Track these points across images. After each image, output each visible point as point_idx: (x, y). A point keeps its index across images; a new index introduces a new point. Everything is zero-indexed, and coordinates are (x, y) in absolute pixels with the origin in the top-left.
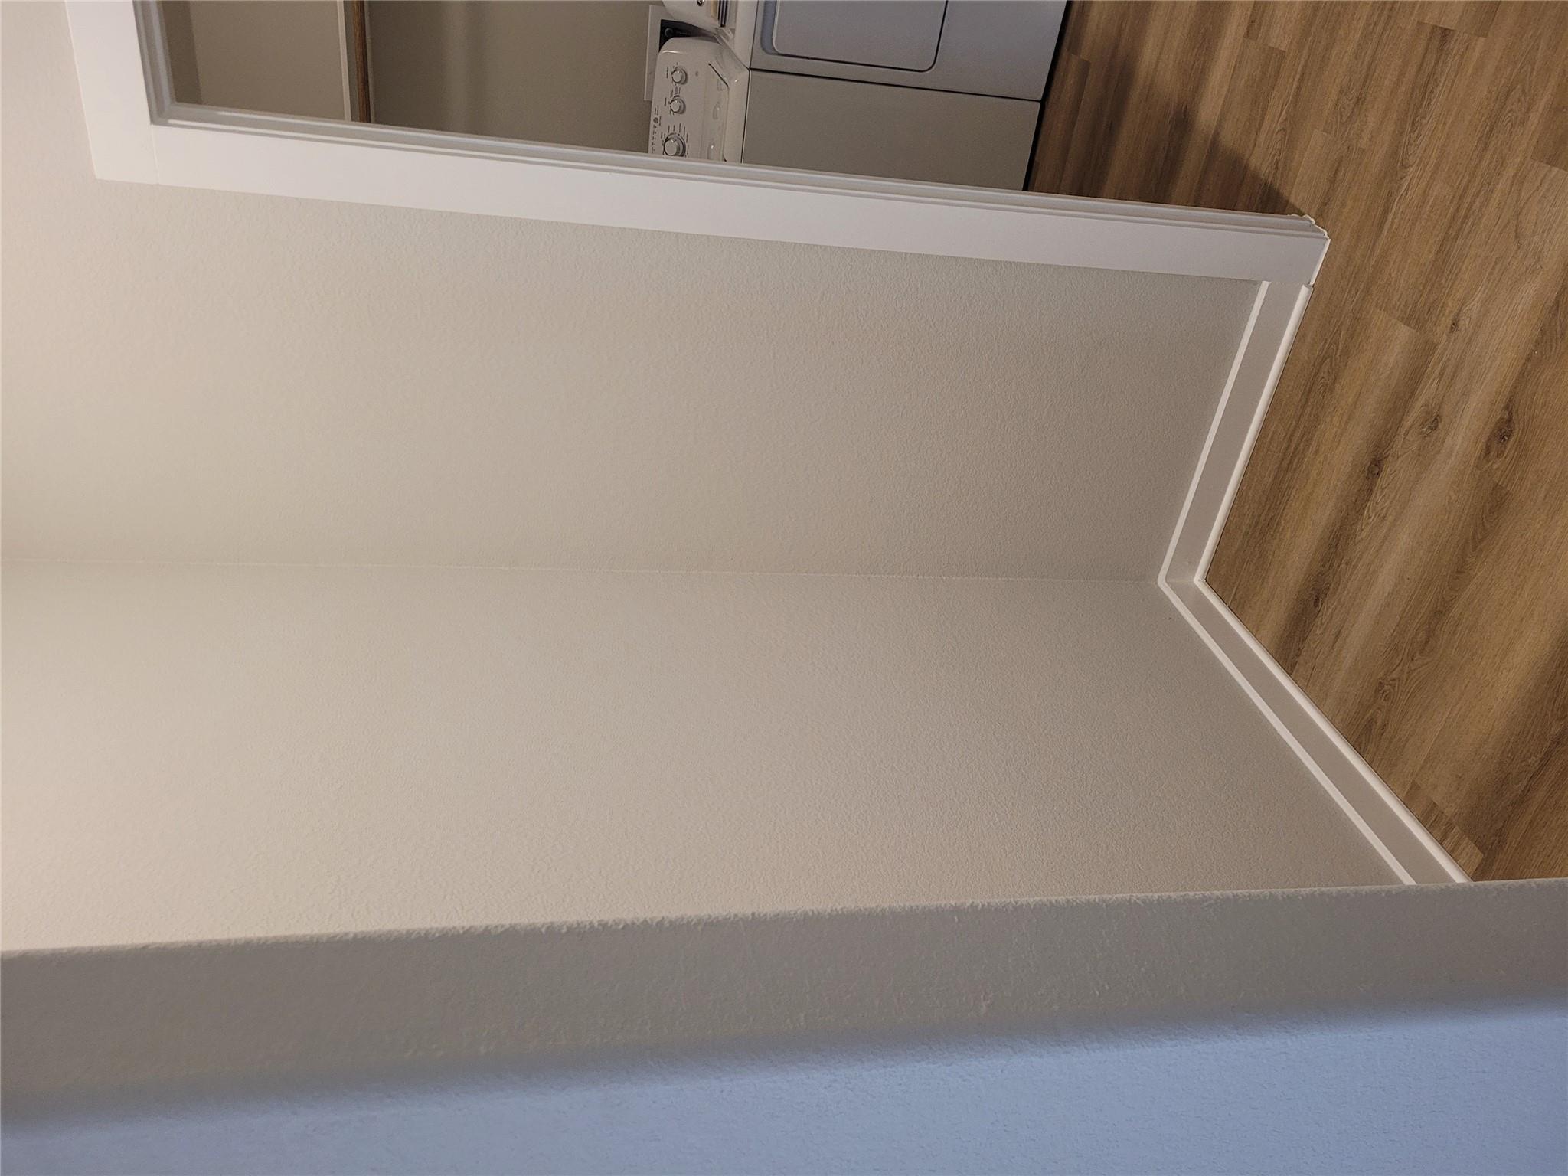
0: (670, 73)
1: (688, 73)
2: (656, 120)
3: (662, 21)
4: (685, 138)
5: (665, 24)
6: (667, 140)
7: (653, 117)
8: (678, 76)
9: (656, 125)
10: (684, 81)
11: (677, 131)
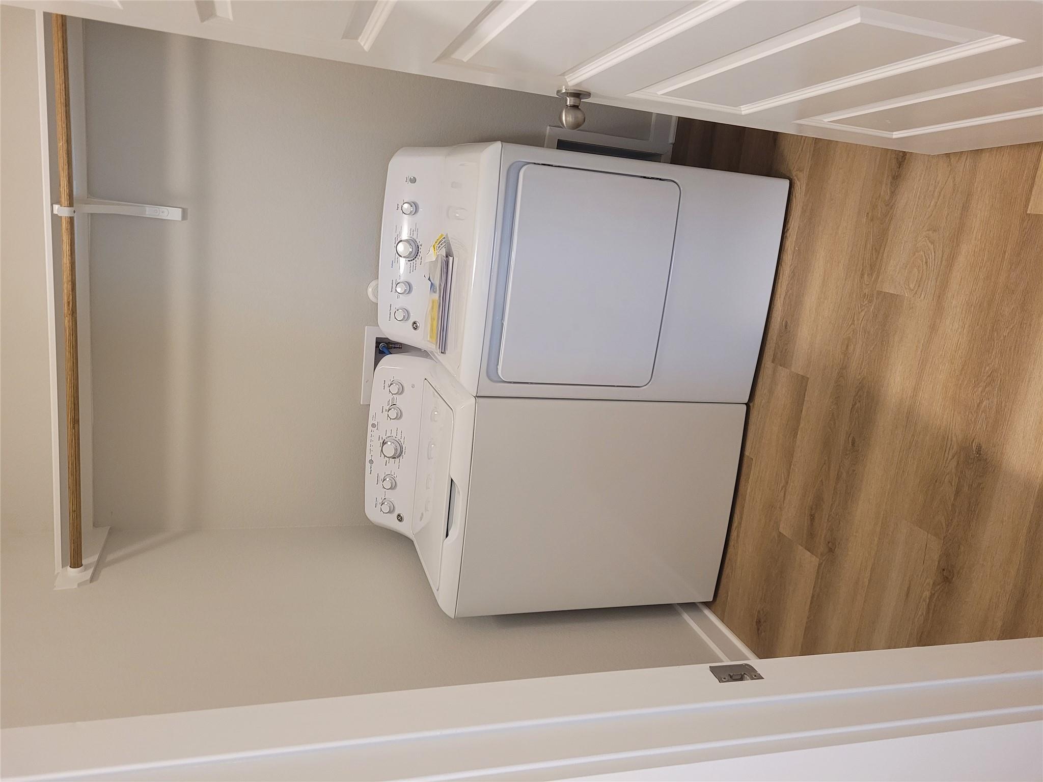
0: (386, 385)
1: (405, 385)
2: (373, 425)
3: (377, 338)
4: (402, 440)
5: (379, 341)
6: (384, 443)
7: (370, 422)
8: (394, 389)
9: (373, 429)
10: (401, 391)
11: (394, 434)
